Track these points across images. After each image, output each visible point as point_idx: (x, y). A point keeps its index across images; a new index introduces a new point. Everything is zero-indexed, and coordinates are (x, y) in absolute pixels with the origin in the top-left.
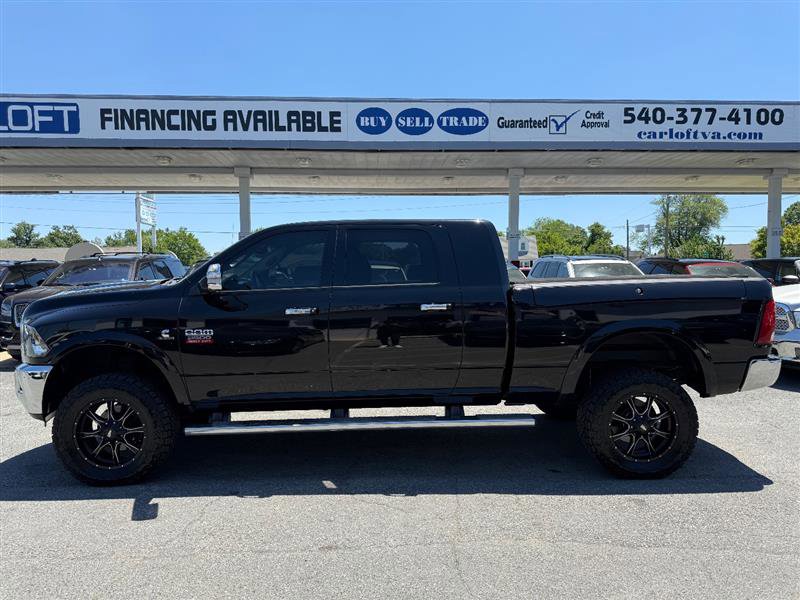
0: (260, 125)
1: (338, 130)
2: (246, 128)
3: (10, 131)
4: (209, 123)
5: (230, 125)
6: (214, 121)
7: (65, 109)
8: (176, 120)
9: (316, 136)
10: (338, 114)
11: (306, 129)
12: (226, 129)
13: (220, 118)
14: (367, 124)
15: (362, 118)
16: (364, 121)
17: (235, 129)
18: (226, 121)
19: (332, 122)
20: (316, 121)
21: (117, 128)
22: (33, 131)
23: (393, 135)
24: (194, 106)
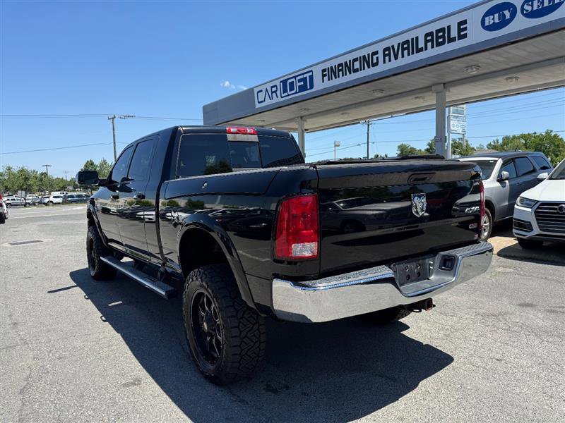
0: (406, 52)
1: (465, 36)
2: (396, 58)
3: (289, 95)
4: (375, 61)
5: (387, 58)
6: (377, 58)
7: (307, 75)
8: (357, 65)
9: (448, 47)
10: (465, 22)
11: (439, 44)
12: (384, 62)
13: (380, 55)
14: (492, 22)
15: (487, 19)
16: (489, 21)
17: (390, 61)
18: (385, 56)
19: (460, 30)
20: (446, 35)
21: (329, 80)
22: (296, 93)
23: (520, 23)
24: (366, 52)
